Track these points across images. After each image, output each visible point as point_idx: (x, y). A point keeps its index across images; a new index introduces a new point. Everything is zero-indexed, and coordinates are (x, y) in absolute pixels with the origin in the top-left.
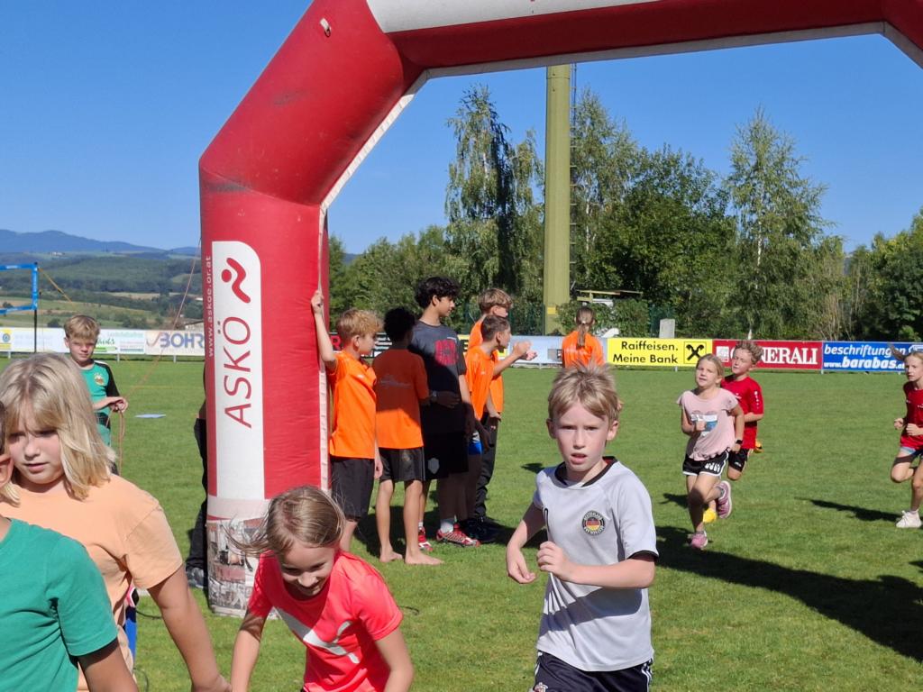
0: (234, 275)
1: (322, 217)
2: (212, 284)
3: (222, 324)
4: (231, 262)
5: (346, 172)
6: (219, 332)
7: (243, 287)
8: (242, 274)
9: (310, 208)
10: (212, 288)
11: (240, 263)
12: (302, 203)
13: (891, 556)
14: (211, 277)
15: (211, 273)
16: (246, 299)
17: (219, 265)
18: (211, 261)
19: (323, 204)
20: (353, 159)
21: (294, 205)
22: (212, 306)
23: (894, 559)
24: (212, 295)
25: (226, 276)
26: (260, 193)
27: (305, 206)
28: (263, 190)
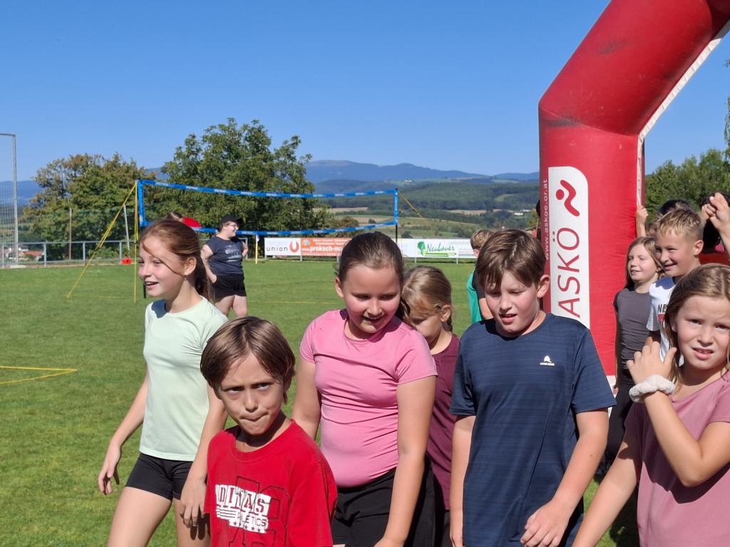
0: (567, 194)
1: (640, 144)
2: (548, 201)
3: (556, 233)
4: (564, 183)
5: (661, 107)
6: (554, 240)
7: (574, 203)
8: (573, 193)
9: (629, 138)
10: (548, 205)
11: (571, 184)
12: (624, 133)
14: (548, 196)
15: (548, 193)
16: (576, 213)
17: (554, 185)
18: (547, 183)
19: (641, 134)
20: (667, 96)
21: (617, 135)
22: (548, 219)
24: (548, 211)
25: (560, 195)
26: (588, 127)
27: (625, 136)
28: (590, 124)
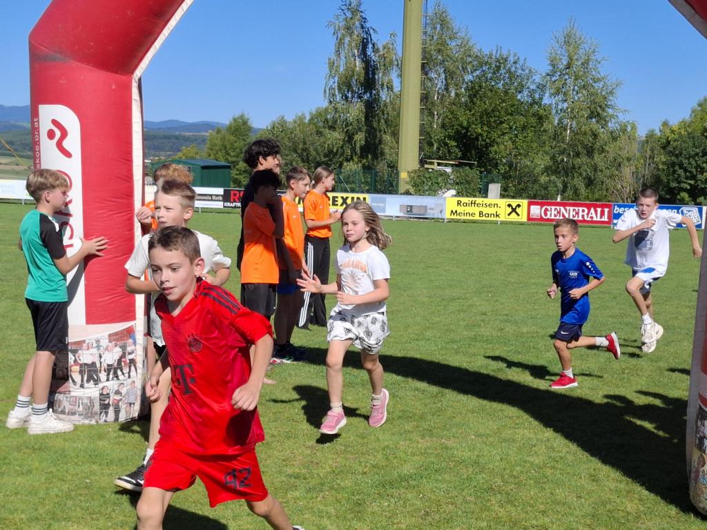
0: (58, 134)
1: (135, 85)
2: (39, 141)
4: (55, 122)
5: (153, 46)
7: (65, 144)
8: (64, 133)
9: (124, 78)
10: (39, 145)
11: (63, 124)
12: (117, 73)
13: (624, 378)
14: (39, 135)
15: (39, 132)
16: (68, 154)
17: (45, 125)
18: (38, 121)
19: (135, 74)
20: (159, 35)
21: (109, 73)
22: (40, 160)
23: (626, 380)
24: (39, 151)
25: (51, 135)
26: (79, 64)
27: (118, 76)
28: (81, 61)
